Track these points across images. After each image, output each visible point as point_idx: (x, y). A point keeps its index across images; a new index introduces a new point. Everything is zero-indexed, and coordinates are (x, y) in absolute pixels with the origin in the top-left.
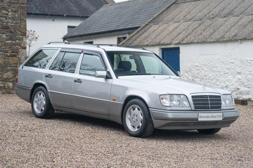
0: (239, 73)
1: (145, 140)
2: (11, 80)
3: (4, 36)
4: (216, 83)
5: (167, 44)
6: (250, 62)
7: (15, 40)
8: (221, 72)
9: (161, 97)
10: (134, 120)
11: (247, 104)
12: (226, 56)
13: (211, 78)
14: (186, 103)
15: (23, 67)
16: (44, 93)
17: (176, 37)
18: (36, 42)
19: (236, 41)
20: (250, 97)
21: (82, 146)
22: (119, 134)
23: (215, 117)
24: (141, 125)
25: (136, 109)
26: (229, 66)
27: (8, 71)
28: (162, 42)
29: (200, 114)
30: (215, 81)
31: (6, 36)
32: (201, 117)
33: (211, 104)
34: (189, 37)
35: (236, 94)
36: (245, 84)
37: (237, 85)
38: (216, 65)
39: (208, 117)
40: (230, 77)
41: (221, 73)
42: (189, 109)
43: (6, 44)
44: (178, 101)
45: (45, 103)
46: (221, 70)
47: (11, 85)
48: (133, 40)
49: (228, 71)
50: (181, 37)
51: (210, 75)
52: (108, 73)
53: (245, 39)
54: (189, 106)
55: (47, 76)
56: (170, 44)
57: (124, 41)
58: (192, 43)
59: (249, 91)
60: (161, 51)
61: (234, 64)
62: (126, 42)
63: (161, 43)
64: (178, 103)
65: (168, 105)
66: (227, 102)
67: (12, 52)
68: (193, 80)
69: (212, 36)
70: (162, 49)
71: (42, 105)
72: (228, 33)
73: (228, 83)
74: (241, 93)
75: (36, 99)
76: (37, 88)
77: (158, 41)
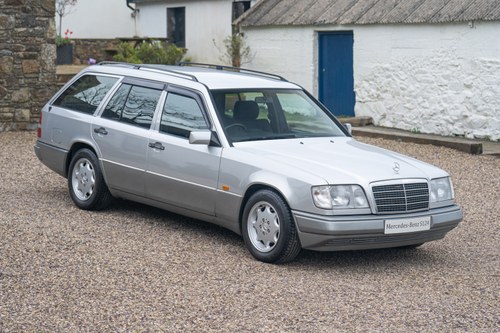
0: (468, 87)
1: (284, 269)
2: (27, 104)
3: (12, 19)
4: (423, 104)
5: (330, 24)
6: (489, 65)
7: (33, 27)
8: (433, 82)
9: (315, 189)
10: (263, 230)
11: (481, 152)
12: (443, 52)
13: (414, 94)
14: (361, 201)
15: (50, 108)
16: (92, 161)
17: (346, 11)
18: (74, 8)
19: (463, 22)
20: (488, 134)
21: (166, 291)
22: (235, 253)
23: (416, 225)
24: (276, 240)
25: (268, 210)
26: (448, 72)
27: (21, 86)
28: (320, 19)
29: (387, 222)
30: (420, 99)
31: (16, 18)
32: (389, 227)
33: (409, 200)
34: (372, 11)
35: (462, 127)
36: (479, 108)
37: (463, 110)
38: (424, 69)
39: (403, 226)
40: (451, 93)
41: (433, 85)
42: (368, 211)
43: (15, 35)
44: (347, 197)
45: (93, 181)
46: (433, 79)
47: (26, 113)
48: (262, 11)
49: (445, 82)
50: (355, 10)
51: (412, 88)
52: (215, 134)
53: (480, 20)
54: (366, 206)
55: (96, 131)
56: (335, 24)
57: (246, 14)
58: (377, 24)
59: (487, 123)
60: (317, 37)
61: (459, 68)
62: (249, 15)
63: (317, 21)
64: (346, 201)
65: (327, 206)
66: (441, 192)
67: (27, 50)
68: (378, 95)
69: (418, 11)
70: (319, 32)
71: (89, 185)
72: (449, 5)
73: (445, 105)
74: (471, 125)
75: (76, 173)
76: (79, 152)
77: (311, 16)
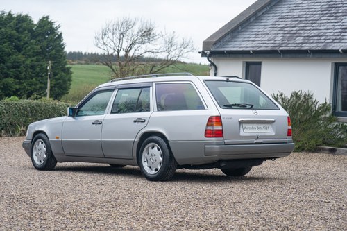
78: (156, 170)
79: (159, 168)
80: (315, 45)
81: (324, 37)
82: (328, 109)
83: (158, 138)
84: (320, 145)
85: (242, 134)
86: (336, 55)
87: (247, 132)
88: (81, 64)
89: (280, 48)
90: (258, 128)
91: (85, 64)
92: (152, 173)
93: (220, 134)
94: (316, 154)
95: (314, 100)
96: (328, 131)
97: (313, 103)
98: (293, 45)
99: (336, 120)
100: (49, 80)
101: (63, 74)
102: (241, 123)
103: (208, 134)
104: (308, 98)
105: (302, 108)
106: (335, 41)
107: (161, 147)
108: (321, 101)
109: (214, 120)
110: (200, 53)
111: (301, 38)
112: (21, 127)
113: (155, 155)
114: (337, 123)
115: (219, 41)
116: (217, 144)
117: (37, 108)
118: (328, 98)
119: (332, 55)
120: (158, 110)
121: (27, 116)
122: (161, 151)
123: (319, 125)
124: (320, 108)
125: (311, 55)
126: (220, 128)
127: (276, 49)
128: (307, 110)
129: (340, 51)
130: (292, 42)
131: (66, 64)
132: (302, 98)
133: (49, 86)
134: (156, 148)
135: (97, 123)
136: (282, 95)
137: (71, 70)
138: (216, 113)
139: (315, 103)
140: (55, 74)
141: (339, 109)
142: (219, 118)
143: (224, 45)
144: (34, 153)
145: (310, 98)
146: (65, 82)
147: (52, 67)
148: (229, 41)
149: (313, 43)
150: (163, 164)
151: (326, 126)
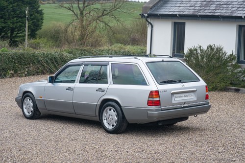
78: (113, 126)
79: (115, 124)
80: (225, 11)
81: (231, 6)
82: (234, 59)
83: (114, 104)
84: (228, 86)
85: (173, 102)
86: (240, 20)
87: (177, 100)
88: (50, 4)
89: (199, 14)
90: (185, 96)
91: (52, 3)
92: (110, 127)
93: (158, 103)
94: (225, 93)
95: (224, 52)
96: (234, 74)
97: (223, 54)
98: (209, 11)
99: (240, 67)
100: (27, 22)
101: (37, 14)
102: (173, 94)
103: (150, 103)
104: (219, 50)
105: (215, 57)
106: (239, 9)
107: (116, 110)
108: (229, 53)
109: (154, 94)
110: (140, 15)
111: (215, 6)
112: (10, 71)
113: (112, 115)
114: (240, 69)
115: (154, 6)
116: (156, 110)
117: (22, 57)
118: (234, 50)
119: (237, 20)
120: (113, 84)
121: (15, 63)
122: (116, 113)
123: (228, 70)
124: (229, 58)
125: (222, 19)
126: (158, 99)
127: (196, 14)
128: (219, 59)
129: (243, 17)
130: (208, 8)
131: (39, 7)
132: (215, 50)
133: (27, 26)
134: (112, 110)
135: (69, 89)
136: (200, 47)
137: (43, 11)
138: (155, 89)
139: (225, 54)
140: (31, 15)
141: (242, 58)
142: (157, 92)
143: (158, 9)
144: (24, 106)
145: (221, 50)
146: (38, 21)
147: (29, 11)
148: (162, 6)
149: (223, 10)
150: (118, 122)
151: (232, 72)
